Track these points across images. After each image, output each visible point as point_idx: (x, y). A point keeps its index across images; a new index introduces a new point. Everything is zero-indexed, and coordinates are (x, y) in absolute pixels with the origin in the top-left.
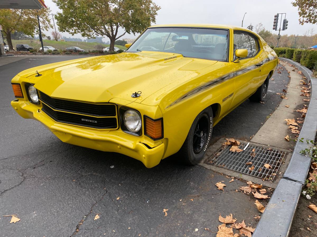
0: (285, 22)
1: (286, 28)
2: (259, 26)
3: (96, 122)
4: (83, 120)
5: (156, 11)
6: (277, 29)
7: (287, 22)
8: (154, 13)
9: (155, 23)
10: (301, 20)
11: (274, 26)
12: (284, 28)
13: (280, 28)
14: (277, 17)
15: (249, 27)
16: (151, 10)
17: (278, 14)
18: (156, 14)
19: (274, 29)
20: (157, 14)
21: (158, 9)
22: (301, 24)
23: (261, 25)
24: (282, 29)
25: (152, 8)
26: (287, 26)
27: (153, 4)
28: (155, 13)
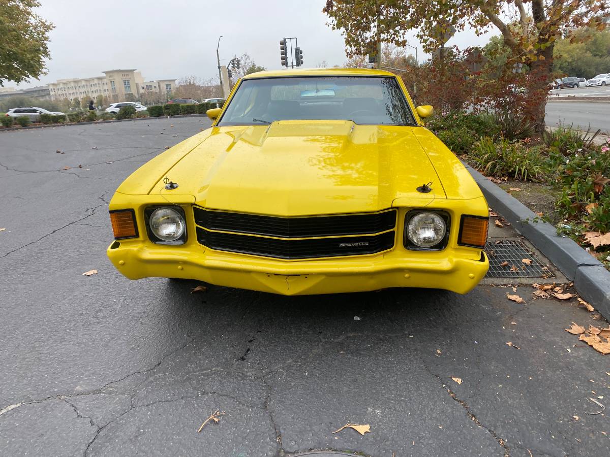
0: (298, 52)
1: (302, 63)
2: (244, 59)
3: (367, 244)
4: (342, 245)
5: (44, 33)
6: (288, 65)
7: (301, 53)
8: (40, 36)
9: (50, 59)
10: (348, 51)
11: (283, 59)
12: (299, 62)
13: (292, 63)
14: (283, 43)
15: (233, 61)
16: (33, 31)
17: (285, 39)
18: (46, 39)
19: (283, 64)
20: (49, 39)
21: (48, 28)
22: (349, 56)
23: (246, 57)
24: (295, 64)
25: (35, 27)
26: (302, 58)
27: (34, 18)
28: (43, 36)
